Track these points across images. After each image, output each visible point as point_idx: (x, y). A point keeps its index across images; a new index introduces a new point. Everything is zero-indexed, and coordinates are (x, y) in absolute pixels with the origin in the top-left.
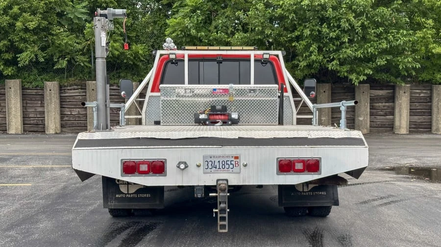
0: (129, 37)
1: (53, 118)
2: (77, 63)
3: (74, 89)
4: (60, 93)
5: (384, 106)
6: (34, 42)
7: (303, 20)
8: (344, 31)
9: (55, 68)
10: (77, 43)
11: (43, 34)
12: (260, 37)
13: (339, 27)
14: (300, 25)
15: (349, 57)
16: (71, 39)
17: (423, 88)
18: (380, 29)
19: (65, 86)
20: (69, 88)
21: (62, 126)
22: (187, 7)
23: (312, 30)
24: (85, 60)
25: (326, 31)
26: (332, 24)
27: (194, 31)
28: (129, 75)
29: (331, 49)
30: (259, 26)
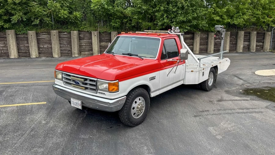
0: (71, 8)
1: (34, 50)
2: (45, 21)
3: (44, 35)
4: (37, 37)
5: (189, 42)
6: (20, 10)
8: (178, 8)
9: (32, 24)
10: (44, 11)
11: (24, 6)
12: (140, 10)
13: (176, 6)
14: (158, 4)
15: (180, 20)
16: (40, 9)
17: (204, 34)
18: (195, 7)
19: (39, 33)
20: (41, 34)
21: (39, 53)
23: (164, 7)
24: (49, 20)
25: (171, 8)
26: (173, 5)
27: (106, 6)
28: (72, 27)
29: (172, 17)
30: (139, 4)
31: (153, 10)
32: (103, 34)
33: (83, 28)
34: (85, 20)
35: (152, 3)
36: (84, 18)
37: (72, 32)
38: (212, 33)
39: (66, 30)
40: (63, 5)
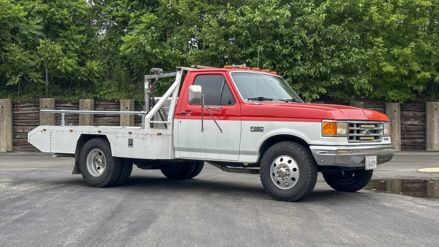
0: (83, 54)
1: (4, 136)
2: (31, 80)
3: (28, 107)
4: (13, 110)
7: (256, 37)
8: (296, 48)
9: (7, 85)
10: (32, 59)
12: (214, 53)
13: (292, 43)
14: (254, 42)
15: (302, 74)
16: (25, 55)
17: (377, 106)
18: (332, 47)
19: (18, 104)
20: (22, 105)
21: (14, 144)
22: (142, 24)
23: (265, 47)
24: (39, 76)
25: (278, 48)
26: (285, 41)
27: (149, 47)
28: (83, 92)
29: (284, 66)
30: (212, 42)
33: (104, 93)
34: (110, 78)
36: (109, 74)
37: (81, 100)
38: (393, 103)
39: (71, 98)
40: (67, 48)
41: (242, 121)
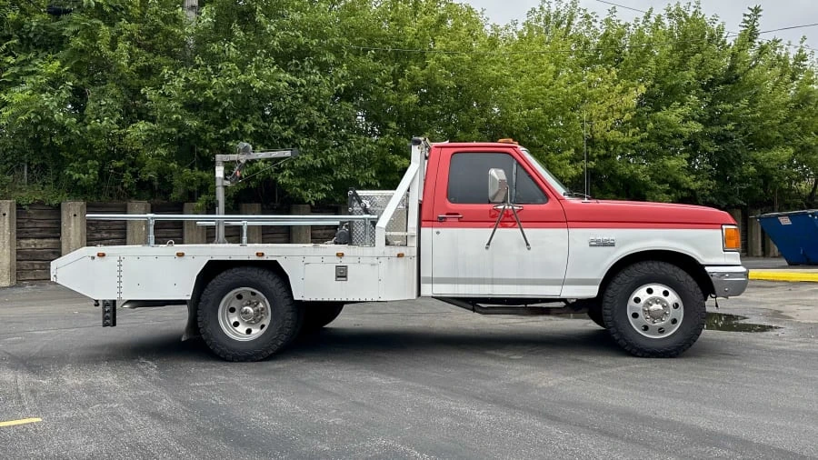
8: (298, 130)
12: (174, 130)
14: (235, 117)
22: (39, 76)
23: (255, 126)
25: (278, 128)
30: (176, 113)
31: (221, 132)
32: (31, 211)
35: (217, 110)
41: (570, 230)
